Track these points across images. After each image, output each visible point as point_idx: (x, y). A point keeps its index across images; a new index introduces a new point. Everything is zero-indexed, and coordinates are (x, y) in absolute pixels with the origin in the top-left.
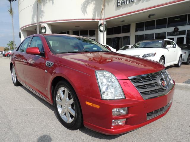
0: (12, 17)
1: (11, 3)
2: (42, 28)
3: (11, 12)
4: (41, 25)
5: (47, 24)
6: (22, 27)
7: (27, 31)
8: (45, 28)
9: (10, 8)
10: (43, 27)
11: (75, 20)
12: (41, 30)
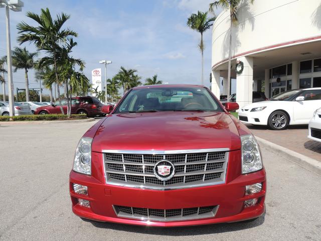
0: (202, 54)
1: (202, 34)
2: (237, 65)
3: (202, 47)
4: (236, 59)
5: (245, 56)
6: (214, 66)
7: (221, 71)
8: (241, 63)
9: (200, 41)
10: (238, 63)
11: (294, 42)
12: (236, 68)
